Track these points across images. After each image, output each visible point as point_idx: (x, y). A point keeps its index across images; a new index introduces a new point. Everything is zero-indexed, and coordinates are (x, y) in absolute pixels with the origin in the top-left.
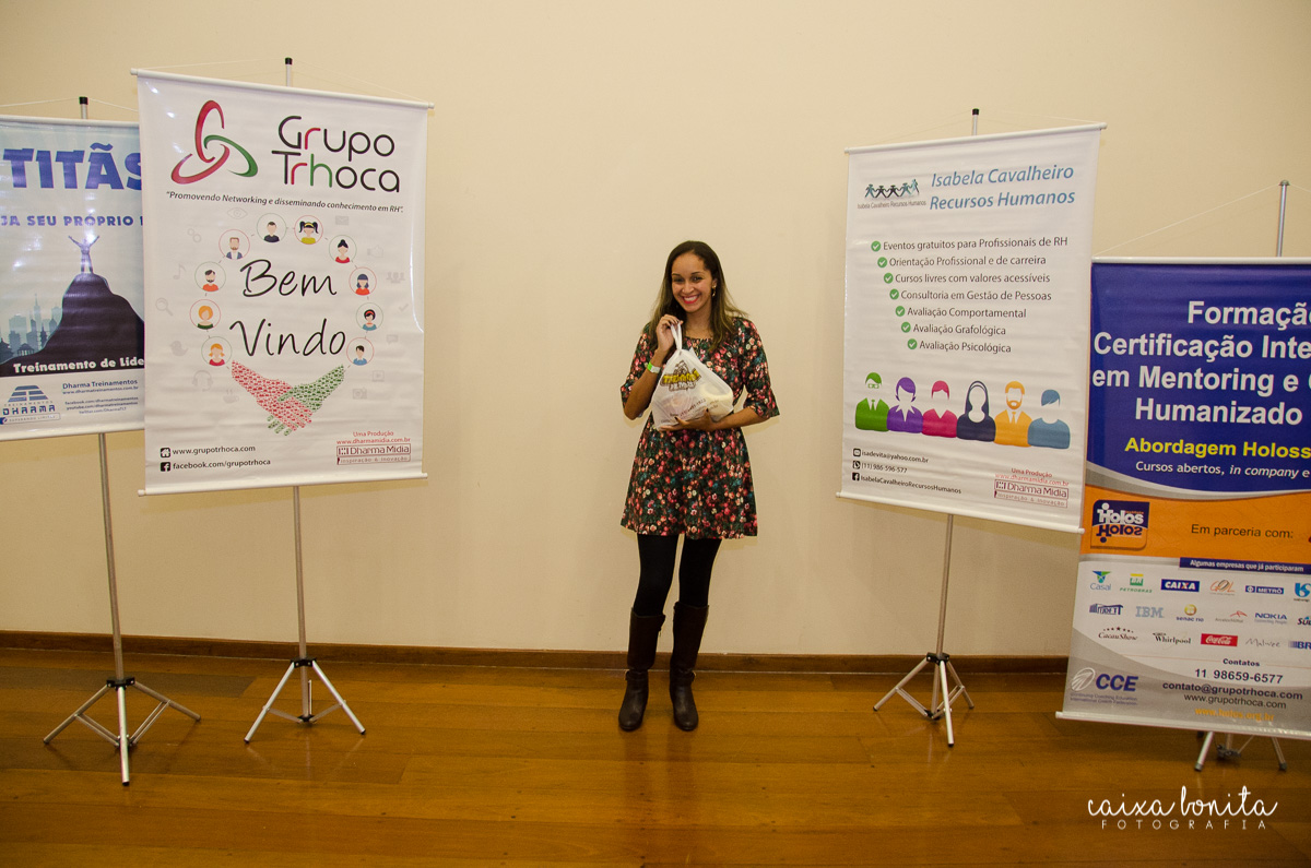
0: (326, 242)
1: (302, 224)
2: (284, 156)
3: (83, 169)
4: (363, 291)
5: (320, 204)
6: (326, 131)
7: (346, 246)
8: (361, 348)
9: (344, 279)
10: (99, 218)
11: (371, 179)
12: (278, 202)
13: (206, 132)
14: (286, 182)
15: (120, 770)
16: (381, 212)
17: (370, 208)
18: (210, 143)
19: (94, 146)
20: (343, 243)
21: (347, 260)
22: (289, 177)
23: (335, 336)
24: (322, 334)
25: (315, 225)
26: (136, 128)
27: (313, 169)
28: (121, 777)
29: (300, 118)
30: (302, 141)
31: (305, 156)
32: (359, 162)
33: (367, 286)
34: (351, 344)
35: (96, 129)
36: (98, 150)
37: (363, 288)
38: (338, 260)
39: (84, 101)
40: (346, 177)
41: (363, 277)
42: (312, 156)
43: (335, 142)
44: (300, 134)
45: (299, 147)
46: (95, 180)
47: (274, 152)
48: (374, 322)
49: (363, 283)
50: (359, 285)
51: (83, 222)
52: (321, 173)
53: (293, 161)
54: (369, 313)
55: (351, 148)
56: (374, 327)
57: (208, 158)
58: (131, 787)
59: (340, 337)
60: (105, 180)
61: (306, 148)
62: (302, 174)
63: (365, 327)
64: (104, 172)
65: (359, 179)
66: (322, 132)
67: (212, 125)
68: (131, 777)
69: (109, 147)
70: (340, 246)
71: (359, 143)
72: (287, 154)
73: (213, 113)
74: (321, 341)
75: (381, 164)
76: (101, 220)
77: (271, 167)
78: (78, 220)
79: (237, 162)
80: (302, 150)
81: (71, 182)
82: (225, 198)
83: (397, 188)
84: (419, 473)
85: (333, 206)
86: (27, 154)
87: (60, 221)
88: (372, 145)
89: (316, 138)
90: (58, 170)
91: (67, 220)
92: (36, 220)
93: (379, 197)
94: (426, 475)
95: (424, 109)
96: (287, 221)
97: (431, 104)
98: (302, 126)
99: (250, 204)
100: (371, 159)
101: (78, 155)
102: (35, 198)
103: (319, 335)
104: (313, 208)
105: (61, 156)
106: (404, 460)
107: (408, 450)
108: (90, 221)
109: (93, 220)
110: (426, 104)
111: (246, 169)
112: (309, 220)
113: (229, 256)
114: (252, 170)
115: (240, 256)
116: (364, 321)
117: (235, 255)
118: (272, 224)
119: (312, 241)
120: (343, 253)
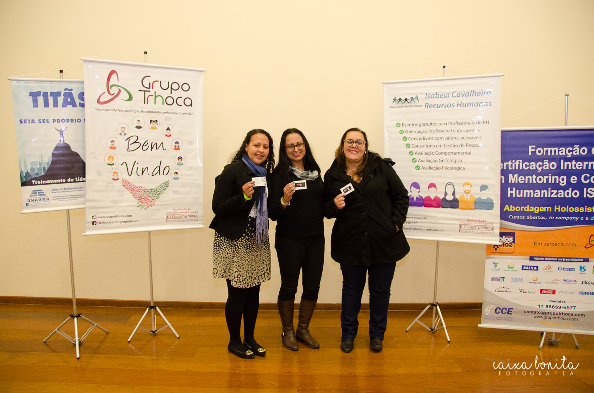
0: (161, 128)
1: (151, 121)
2: (143, 92)
3: (61, 100)
4: (177, 149)
5: (159, 112)
6: (161, 82)
7: (170, 130)
8: (177, 173)
9: (169, 144)
10: (67, 119)
11: (180, 101)
12: (141, 111)
14: (144, 103)
16: (185, 115)
17: (180, 113)
18: (113, 88)
19: (65, 90)
20: (168, 129)
21: (170, 136)
22: (146, 101)
23: (165, 168)
24: (160, 167)
25: (157, 121)
26: (82, 82)
27: (156, 97)
28: (76, 356)
29: (150, 76)
30: (151, 86)
31: (152, 92)
32: (175, 95)
33: (179, 146)
34: (172, 171)
35: (66, 83)
36: (67, 91)
37: (177, 147)
38: (166, 136)
39: (61, 71)
40: (170, 101)
41: (177, 143)
42: (155, 92)
43: (165, 86)
44: (150, 83)
45: (150, 88)
46: (65, 105)
47: (139, 91)
48: (182, 162)
49: (177, 145)
50: (175, 146)
51: (61, 121)
52: (159, 99)
53: (147, 94)
54: (180, 158)
55: (172, 88)
56: (182, 164)
57: (112, 94)
58: (80, 360)
59: (167, 168)
60: (69, 104)
61: (153, 89)
62: (151, 99)
63: (178, 164)
64: (69, 100)
65: (175, 101)
66: (159, 82)
67: (114, 80)
68: (80, 356)
69: (72, 90)
70: (167, 129)
71: (175, 86)
72: (145, 91)
73: (114, 75)
74: (159, 170)
75: (184, 95)
76: (68, 120)
77: (138, 97)
78: (59, 121)
79: (124, 95)
80: (151, 90)
81: (56, 105)
82: (119, 110)
83: (191, 105)
84: (201, 226)
85: (165, 113)
86: (38, 94)
87: (51, 121)
88: (180, 87)
89: (157, 85)
90: (51, 100)
91: (54, 121)
92: (41, 121)
93: (184, 109)
94: (204, 227)
95: (202, 71)
96: (145, 120)
97: (205, 69)
98: (151, 80)
99: (129, 112)
100: (180, 93)
101: (59, 94)
102: (41, 112)
103: (158, 168)
104: (156, 114)
105: (52, 94)
106: (195, 220)
107: (197, 216)
108: (63, 121)
109: (65, 120)
110: (203, 69)
111: (128, 98)
112: (154, 119)
113: (121, 134)
114: (130, 99)
115: (125, 134)
116: (178, 161)
117: (123, 134)
118: (139, 121)
119: (155, 128)
120: (168, 133)
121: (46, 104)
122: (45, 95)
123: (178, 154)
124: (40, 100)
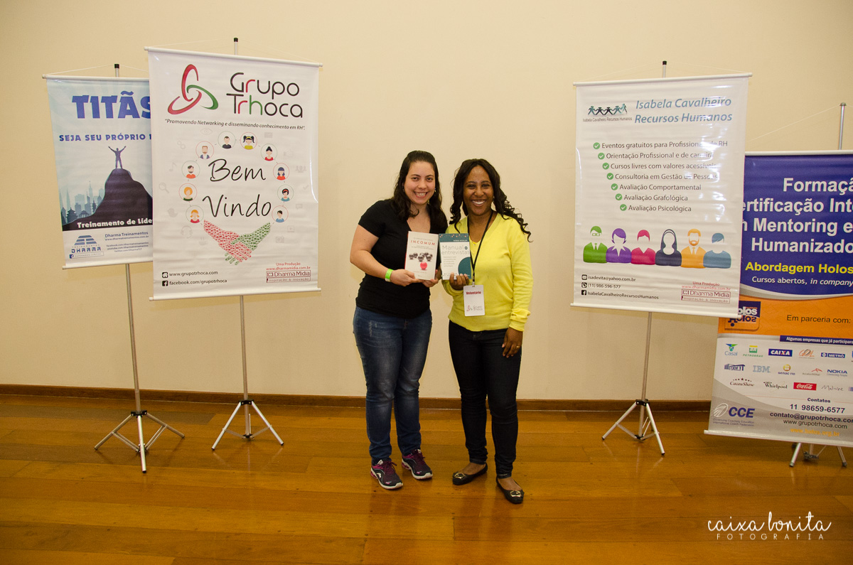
0: (259, 148)
1: (245, 137)
2: (233, 97)
3: (116, 107)
4: (281, 178)
5: (256, 125)
6: (258, 81)
7: (271, 150)
8: (281, 212)
9: (270, 170)
10: (126, 135)
11: (286, 110)
12: (230, 124)
13: (188, 83)
14: (235, 112)
15: (141, 465)
16: (292, 130)
17: (285, 127)
18: (190, 90)
19: (123, 93)
20: (269, 149)
21: (272, 159)
22: (237, 109)
23: (265, 205)
24: (257, 204)
25: (253, 138)
26: (147, 82)
27: (251, 104)
28: (142, 469)
29: (243, 74)
30: (244, 87)
31: (246, 96)
32: (278, 100)
33: (284, 174)
34: (275, 210)
35: (124, 83)
36: (125, 95)
37: (281, 176)
38: (266, 159)
39: (117, 66)
40: (271, 109)
41: (281, 169)
42: (251, 96)
43: (264, 87)
44: (243, 84)
45: (242, 91)
46: (121, 116)
47: (228, 94)
48: (288, 196)
49: (281, 173)
50: (279, 174)
51: (117, 138)
52: (256, 107)
53: (239, 99)
54: (285, 191)
55: (273, 91)
56: (288, 200)
57: (189, 99)
58: (147, 474)
59: (268, 205)
60: (129, 113)
61: (247, 91)
62: (245, 107)
63: (283, 199)
64: (128, 108)
65: (278, 110)
66: (256, 82)
67: (191, 79)
68: (147, 469)
69: (132, 93)
70: (267, 150)
71: (278, 88)
72: (235, 95)
73: (192, 72)
74: (256, 208)
75: (292, 101)
76: (127, 137)
77: (226, 103)
78: (114, 137)
79: (206, 101)
80: (244, 93)
81: (110, 115)
82: (199, 122)
83: (301, 115)
84: (316, 288)
85: (263, 126)
86: (85, 98)
87: (104, 138)
88: (286, 89)
89: (253, 86)
90: (102, 107)
91: (108, 137)
92: (90, 137)
93: (291, 120)
94: (320, 289)
95: (317, 66)
96: (236, 135)
97: (321, 64)
98: (245, 79)
99: (214, 125)
100: (286, 98)
101: (114, 99)
102: (90, 124)
103: (255, 205)
104: (251, 127)
105: (104, 99)
106: (306, 280)
107: (309, 274)
108: (121, 137)
109: (122, 136)
110: (318, 64)
111: (211, 105)
112: (249, 135)
113: (202, 157)
114: (215, 106)
115: (208, 157)
116: (282, 196)
117: (205, 156)
118: (227, 137)
119: (250, 148)
120: (269, 154)
121: (96, 114)
122: (95, 100)
124: (88, 107)
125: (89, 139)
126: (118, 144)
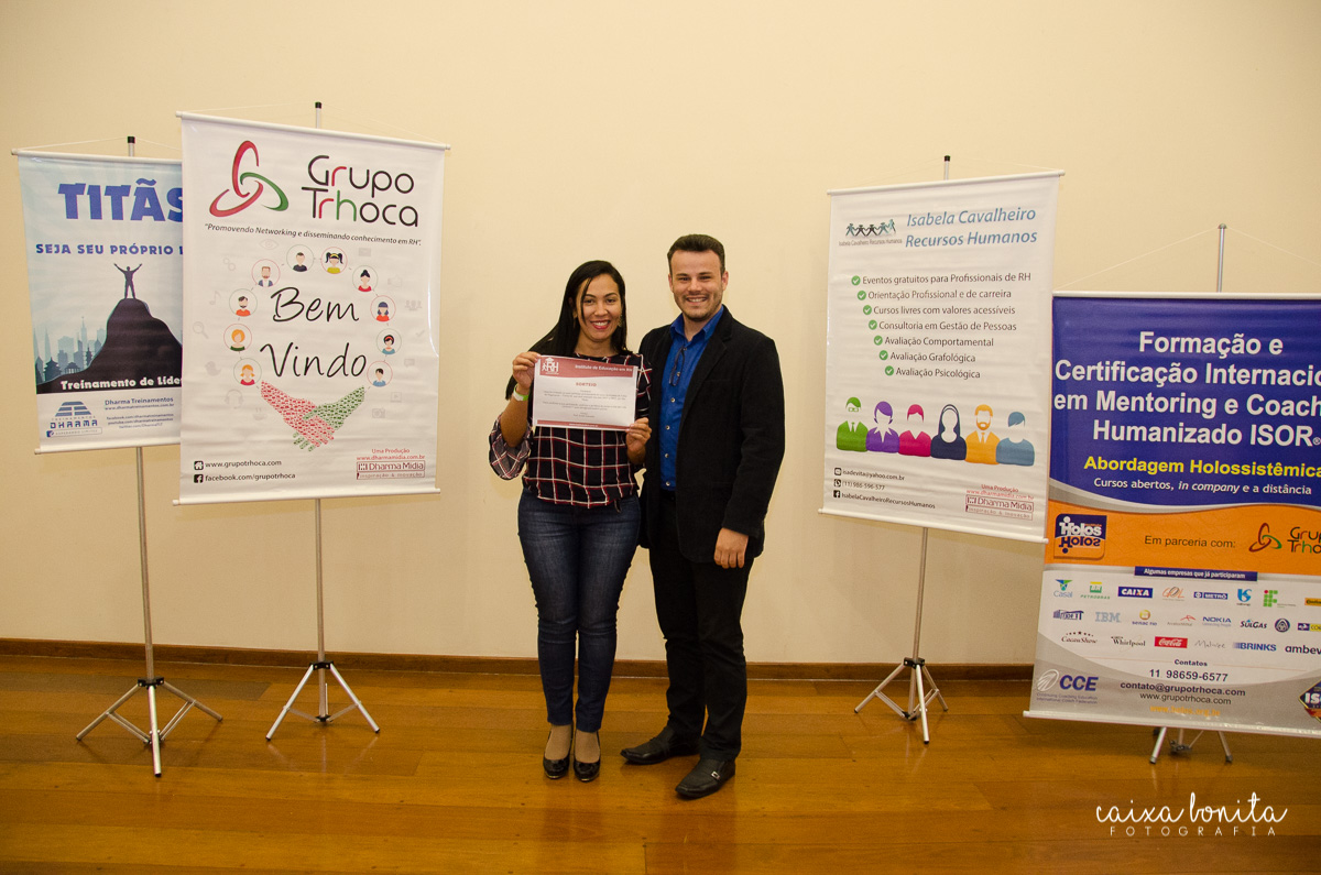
0: (350, 271)
1: (328, 255)
2: (312, 192)
3: (128, 203)
4: (383, 318)
5: (345, 237)
6: (351, 169)
7: (368, 276)
8: (381, 371)
9: (366, 306)
10: (142, 247)
11: (392, 214)
12: (306, 234)
13: (243, 168)
14: (314, 216)
15: (152, 763)
16: (404, 245)
17: (391, 241)
18: (246, 180)
19: (140, 181)
20: (365, 273)
21: (369, 289)
22: (317, 211)
23: (356, 359)
24: (344, 358)
25: (340, 256)
26: (179, 166)
27: (339, 204)
28: (153, 769)
29: (327, 157)
30: (329, 178)
31: (332, 192)
32: (382, 199)
33: (387, 313)
34: (371, 367)
35: (143, 166)
36: (143, 185)
37: (383, 315)
38: (361, 289)
39: (131, 140)
40: (369, 213)
41: (383, 305)
42: (339, 192)
43: (360, 179)
44: (327, 172)
45: (326, 184)
46: (136, 216)
47: (303, 188)
48: (392, 347)
49: (383, 310)
50: (379, 312)
51: (128, 251)
52: (346, 209)
53: (321, 196)
54: (389, 338)
55: (374, 185)
56: (393, 352)
57: (243, 193)
58: (162, 779)
59: (361, 360)
60: (148, 212)
61: (333, 184)
62: (329, 208)
63: (384, 351)
64: (147, 205)
65: (381, 214)
66: (348, 170)
67: (248, 162)
68: (162, 770)
69: (153, 182)
70: (362, 275)
71: (382, 181)
72: (315, 190)
73: (249, 152)
74: (344, 364)
75: (401, 200)
76: (144, 249)
77: (301, 202)
78: (123, 250)
79: (270, 197)
80: (329, 187)
81: (118, 214)
82: (259, 231)
83: (416, 222)
84: (433, 489)
85: (357, 238)
86: (79, 188)
87: (107, 250)
88: (393, 182)
89: (342, 176)
90: (106, 203)
91: (113, 249)
92: (85, 249)
93: (399, 231)
94: (439, 491)
95: (442, 149)
96: (315, 252)
97: (449, 146)
98: (330, 165)
99: (281, 235)
100: (392, 196)
101: (125, 190)
102: (85, 229)
103: (342, 359)
104: (339, 240)
105: (110, 190)
106: (418, 476)
107: (423, 467)
108: (134, 250)
109: (136, 248)
110: (443, 145)
111: (278, 204)
112: (335, 252)
113: (261, 284)
114: (284, 205)
115: (271, 284)
116: (384, 346)
117: (266, 283)
118: (301, 254)
119: (337, 271)
120: (365, 283)
121: (96, 213)
122: (94, 192)
123: (385, 329)
124: (83, 202)
125: (83, 251)
126: (129, 261)
